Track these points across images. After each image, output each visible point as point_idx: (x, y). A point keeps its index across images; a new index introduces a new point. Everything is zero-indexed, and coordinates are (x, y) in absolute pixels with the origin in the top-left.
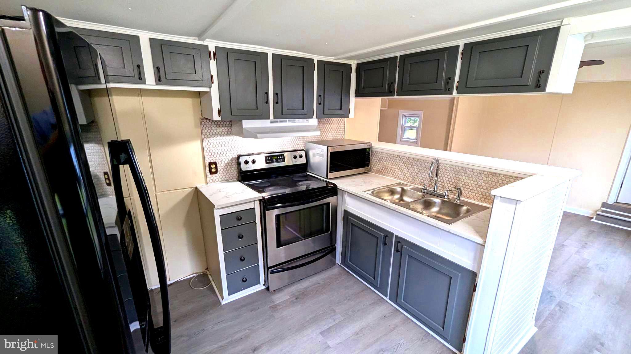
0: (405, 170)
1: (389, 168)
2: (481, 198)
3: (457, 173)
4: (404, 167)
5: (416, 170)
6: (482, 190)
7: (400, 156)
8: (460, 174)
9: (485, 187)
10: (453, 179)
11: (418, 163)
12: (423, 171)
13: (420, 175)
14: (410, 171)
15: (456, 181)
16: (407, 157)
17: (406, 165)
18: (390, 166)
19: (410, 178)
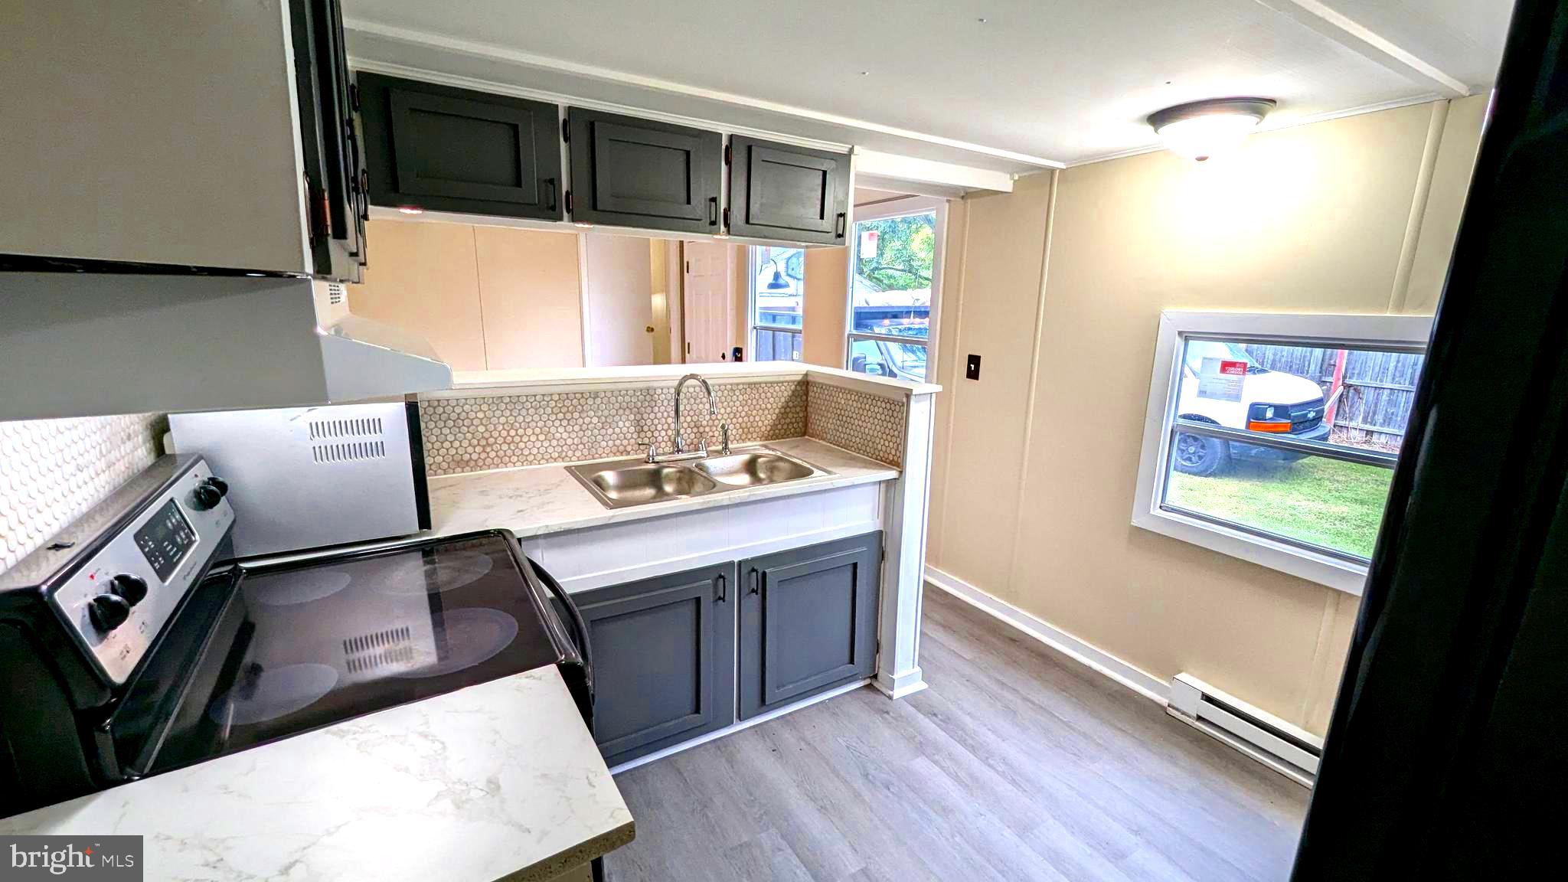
0: (561, 430)
1: (500, 440)
2: (741, 435)
3: (692, 401)
4: (557, 423)
5: (595, 420)
6: (740, 420)
7: (535, 396)
8: (699, 400)
9: (743, 414)
10: (689, 415)
11: (598, 401)
12: (617, 418)
13: (610, 431)
14: (577, 428)
15: (695, 418)
16: (559, 394)
17: (561, 416)
18: (504, 434)
19: (581, 447)
